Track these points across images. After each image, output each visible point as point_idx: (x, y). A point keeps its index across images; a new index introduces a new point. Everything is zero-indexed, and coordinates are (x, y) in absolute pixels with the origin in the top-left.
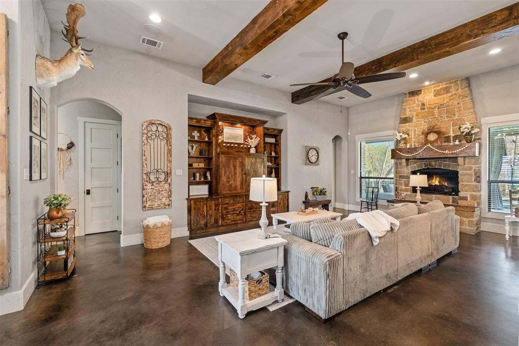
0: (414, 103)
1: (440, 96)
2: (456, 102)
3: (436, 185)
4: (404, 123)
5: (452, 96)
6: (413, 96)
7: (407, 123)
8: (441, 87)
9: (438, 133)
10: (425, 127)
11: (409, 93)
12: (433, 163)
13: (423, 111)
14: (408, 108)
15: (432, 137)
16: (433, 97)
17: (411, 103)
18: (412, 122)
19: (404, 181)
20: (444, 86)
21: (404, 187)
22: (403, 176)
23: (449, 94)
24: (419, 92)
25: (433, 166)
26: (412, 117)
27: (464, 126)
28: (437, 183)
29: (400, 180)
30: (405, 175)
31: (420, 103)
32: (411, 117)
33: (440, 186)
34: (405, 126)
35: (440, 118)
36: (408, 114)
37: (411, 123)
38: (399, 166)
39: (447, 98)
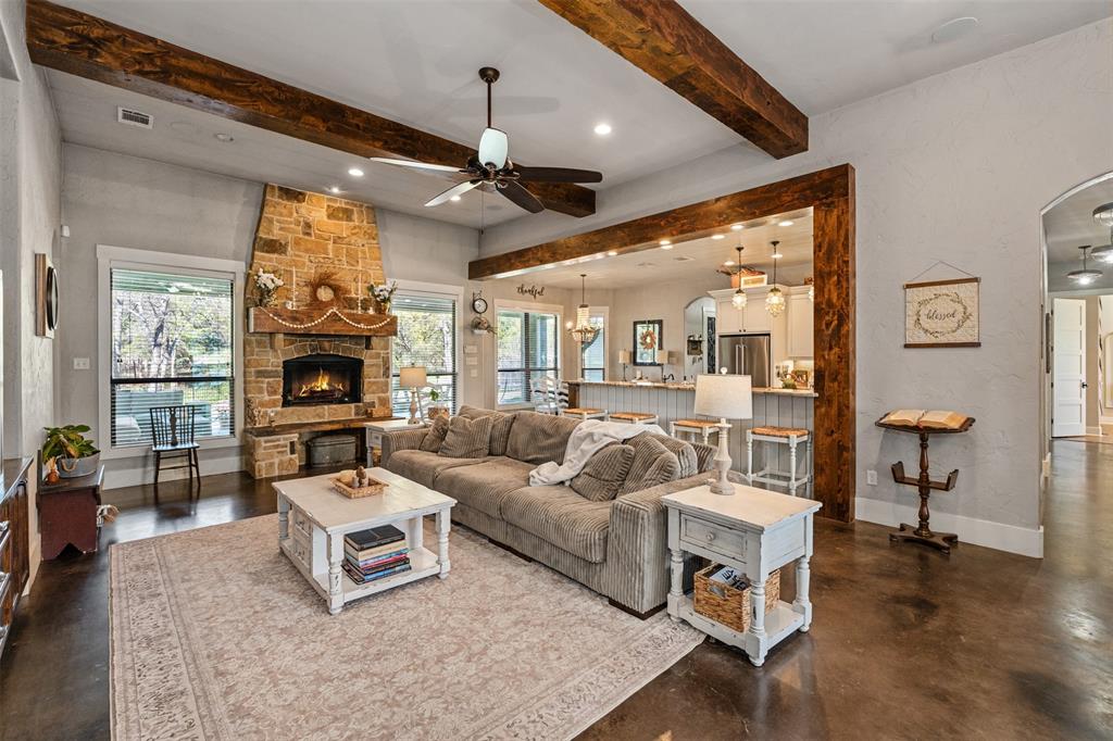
0: (291, 215)
1: (337, 222)
2: (360, 242)
3: (323, 391)
4: (267, 252)
5: (355, 228)
6: (288, 199)
7: (273, 252)
8: (338, 205)
9: (336, 289)
10: (311, 272)
11: (281, 189)
12: (326, 345)
13: (306, 237)
14: (278, 221)
15: (325, 294)
16: (325, 218)
17: (285, 211)
18: (285, 252)
19: (268, 383)
20: (344, 206)
21: (267, 398)
22: (266, 371)
23: (351, 224)
24: (300, 197)
25: (325, 351)
26: (286, 244)
27: (381, 287)
28: (325, 386)
29: (258, 382)
30: (270, 368)
31: (302, 219)
32: (283, 243)
33: (330, 391)
34: (270, 260)
35: (336, 262)
36: (276, 233)
37: (283, 257)
38: (256, 349)
39: (347, 228)
